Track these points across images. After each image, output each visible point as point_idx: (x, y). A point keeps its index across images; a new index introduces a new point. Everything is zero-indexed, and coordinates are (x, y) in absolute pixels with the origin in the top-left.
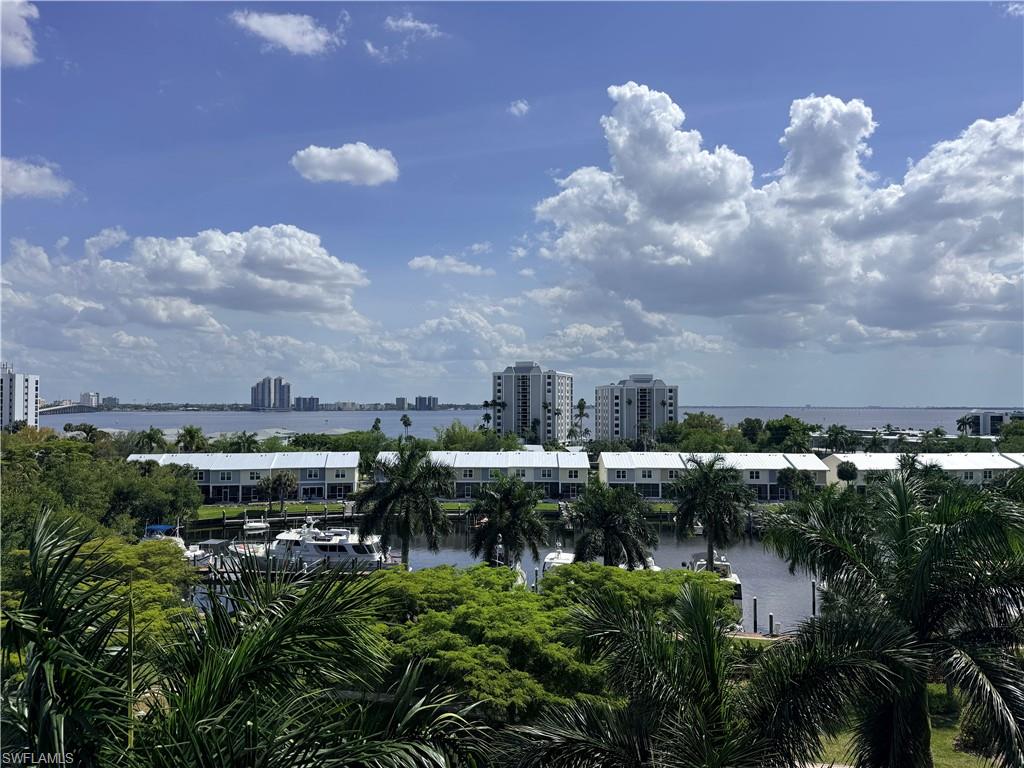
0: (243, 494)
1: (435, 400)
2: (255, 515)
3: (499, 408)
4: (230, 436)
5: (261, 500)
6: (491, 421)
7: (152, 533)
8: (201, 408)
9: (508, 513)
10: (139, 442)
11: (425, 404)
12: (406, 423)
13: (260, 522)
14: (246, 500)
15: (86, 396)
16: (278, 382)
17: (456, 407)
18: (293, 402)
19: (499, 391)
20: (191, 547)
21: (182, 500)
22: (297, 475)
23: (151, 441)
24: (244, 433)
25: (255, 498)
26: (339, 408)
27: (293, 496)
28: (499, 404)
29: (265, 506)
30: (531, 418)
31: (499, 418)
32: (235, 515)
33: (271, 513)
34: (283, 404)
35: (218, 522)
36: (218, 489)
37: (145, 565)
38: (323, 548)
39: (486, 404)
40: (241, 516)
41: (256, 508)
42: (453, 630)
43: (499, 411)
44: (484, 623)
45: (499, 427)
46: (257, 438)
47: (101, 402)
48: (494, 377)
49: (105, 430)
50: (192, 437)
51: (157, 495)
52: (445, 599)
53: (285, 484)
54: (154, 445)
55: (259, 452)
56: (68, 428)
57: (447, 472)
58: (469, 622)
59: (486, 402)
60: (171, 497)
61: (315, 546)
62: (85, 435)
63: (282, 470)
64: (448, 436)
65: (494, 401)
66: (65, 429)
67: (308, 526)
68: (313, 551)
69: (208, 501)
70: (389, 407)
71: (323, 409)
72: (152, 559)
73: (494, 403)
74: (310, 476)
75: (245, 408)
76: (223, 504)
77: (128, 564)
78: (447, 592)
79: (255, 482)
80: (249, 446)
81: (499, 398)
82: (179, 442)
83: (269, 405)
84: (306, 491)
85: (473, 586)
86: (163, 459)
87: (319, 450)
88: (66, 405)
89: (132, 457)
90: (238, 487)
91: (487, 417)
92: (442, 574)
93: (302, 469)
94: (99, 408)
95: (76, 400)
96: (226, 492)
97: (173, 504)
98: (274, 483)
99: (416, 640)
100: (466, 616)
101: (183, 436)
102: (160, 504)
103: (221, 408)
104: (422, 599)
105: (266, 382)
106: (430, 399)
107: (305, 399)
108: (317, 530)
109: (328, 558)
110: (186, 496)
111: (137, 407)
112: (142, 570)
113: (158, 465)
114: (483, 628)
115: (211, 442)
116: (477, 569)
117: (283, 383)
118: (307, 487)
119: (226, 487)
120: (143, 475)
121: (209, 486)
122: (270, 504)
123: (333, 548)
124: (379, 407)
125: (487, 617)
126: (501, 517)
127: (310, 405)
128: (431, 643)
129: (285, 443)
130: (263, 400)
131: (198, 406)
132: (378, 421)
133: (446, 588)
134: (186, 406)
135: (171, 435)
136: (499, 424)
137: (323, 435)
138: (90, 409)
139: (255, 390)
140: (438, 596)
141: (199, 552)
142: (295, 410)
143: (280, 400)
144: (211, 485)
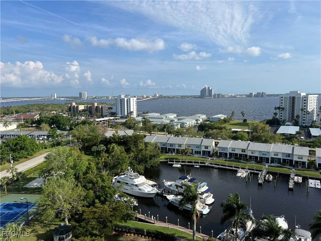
0: (176, 151)
3: (281, 110)
13: (178, 164)
16: (209, 88)
19: (282, 103)
30: (296, 114)
31: (281, 114)
45: (281, 117)
63: (188, 145)
74: (197, 147)
75: (198, 97)
79: (179, 148)
81: (282, 106)
83: (206, 96)
91: (276, 114)
93: (194, 145)
105: (205, 88)
118: (196, 151)
127: (218, 96)
130: (204, 94)
142: (214, 98)
143: (209, 94)
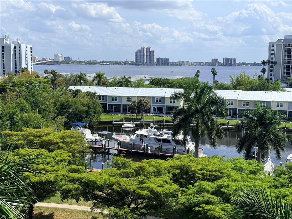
0: (123, 109)
1: (235, 60)
2: (128, 120)
3: (271, 64)
4: (118, 78)
5: (132, 112)
6: (266, 73)
7: (76, 126)
8: (110, 63)
9: (260, 129)
10: (75, 80)
11: (229, 63)
12: (214, 73)
13: (131, 124)
14: (125, 112)
15: (57, 56)
16: (148, 49)
17: (247, 64)
18: (155, 61)
19: (272, 54)
20: (94, 135)
21: (92, 110)
22: (150, 101)
23: (80, 80)
24: (124, 77)
25: (129, 111)
26: (180, 64)
27: (148, 111)
28: (272, 62)
29: (133, 116)
31: (271, 71)
32: (119, 119)
33: (137, 120)
34: (150, 62)
35: (110, 122)
36: (111, 106)
37: (63, 142)
38: (159, 140)
39: (264, 63)
40: (121, 120)
41: (129, 117)
42: (213, 194)
43: (272, 67)
44: (231, 192)
45: (271, 77)
46: (131, 80)
47: (63, 59)
48: (270, 45)
49: (61, 73)
50: (100, 78)
51: (79, 107)
52: (213, 175)
53: (144, 105)
54: (82, 81)
55: (132, 87)
56: (46, 72)
57: (223, 102)
58: (222, 190)
59: (264, 61)
60: (86, 109)
61: (155, 139)
62: (52, 75)
63: (143, 97)
64: (237, 81)
65: (268, 60)
66: (45, 72)
67: (152, 128)
68: (154, 142)
69: (106, 112)
70: (207, 64)
71: (171, 65)
72: (67, 140)
73: (269, 62)
74: (157, 101)
75: (132, 64)
76: (114, 113)
77: (55, 141)
78: (215, 171)
79: (128, 103)
80: (127, 84)
81: (272, 59)
82: (94, 80)
83: (144, 62)
84: (155, 109)
85: (231, 170)
86: (84, 89)
87: (163, 87)
88: (48, 60)
89: (71, 87)
90: (121, 105)
91: (263, 71)
92: (214, 160)
93: (153, 97)
94: (62, 63)
95: (53, 58)
96: (115, 107)
97: (87, 112)
98: (138, 104)
99: (191, 196)
100: (221, 186)
101: (96, 77)
102: (81, 112)
103: (120, 63)
104: (199, 174)
105: (142, 49)
106: (231, 59)
107: (162, 59)
108: (156, 130)
109: (161, 145)
110: (94, 109)
111: (80, 62)
112: (61, 145)
113: (81, 92)
114: (230, 195)
115: (110, 81)
116: (237, 160)
117: (151, 50)
118: (155, 107)
119: (115, 105)
120: (74, 97)
121: (107, 104)
122: (136, 115)
123: (164, 141)
124: (202, 64)
125: (234, 188)
126: (255, 131)
127: (164, 62)
128: (200, 199)
129: (147, 83)
130: (141, 59)
131: (109, 62)
132: (198, 72)
133: (214, 169)
134: (103, 62)
135: (90, 77)
136: (271, 75)
137: (166, 79)
138: (58, 63)
139: (137, 54)
140: (208, 173)
141: (98, 138)
142: (156, 65)
143: (149, 59)
144: (108, 104)
